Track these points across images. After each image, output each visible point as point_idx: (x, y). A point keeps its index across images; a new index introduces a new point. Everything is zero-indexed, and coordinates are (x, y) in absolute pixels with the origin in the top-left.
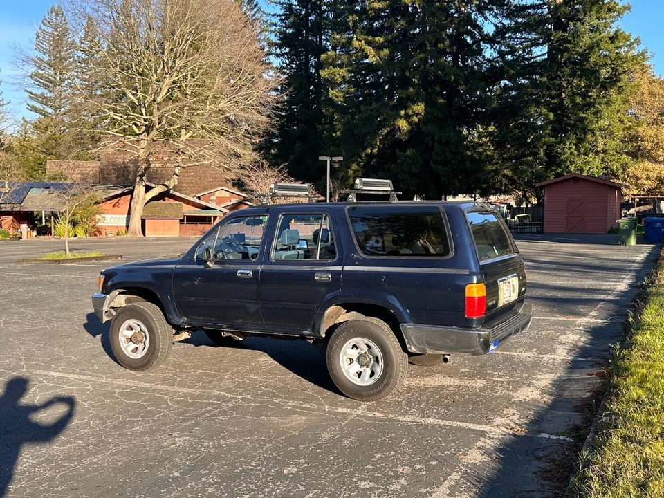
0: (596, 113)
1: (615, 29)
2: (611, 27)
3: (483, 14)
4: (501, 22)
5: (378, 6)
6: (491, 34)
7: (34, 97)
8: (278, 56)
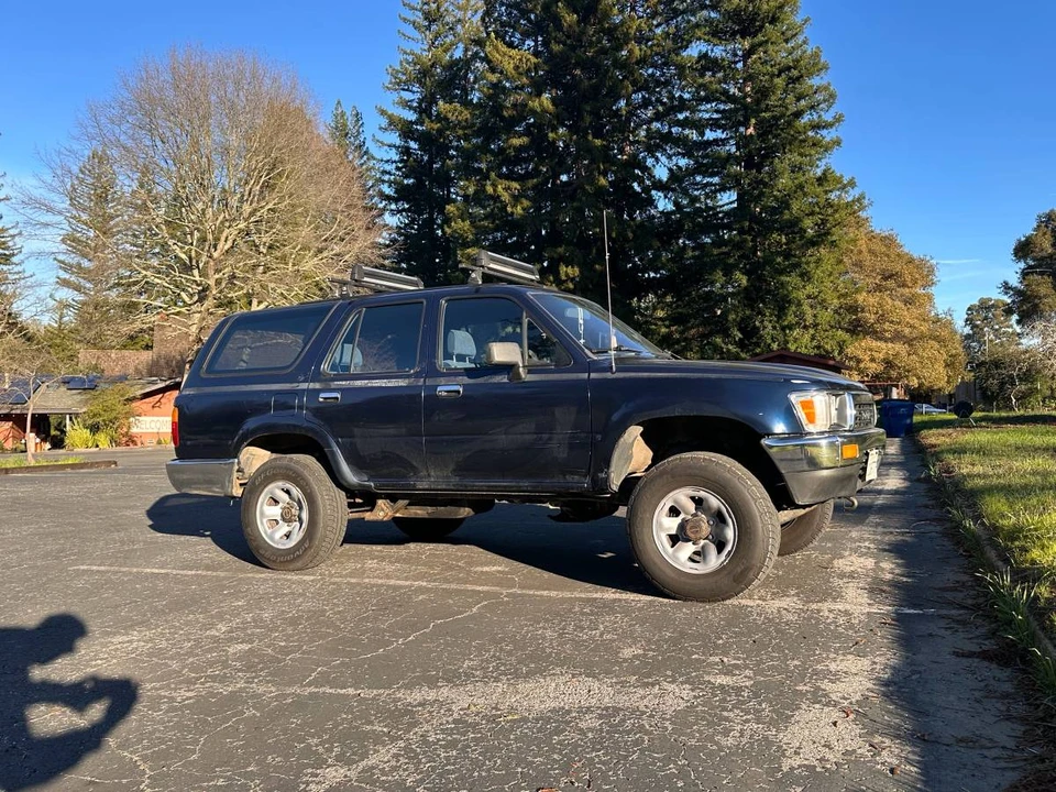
0: (802, 275)
1: (823, 168)
2: (817, 166)
3: (653, 156)
4: (677, 165)
5: (518, 143)
6: (665, 180)
7: (66, 267)
8: (393, 213)
